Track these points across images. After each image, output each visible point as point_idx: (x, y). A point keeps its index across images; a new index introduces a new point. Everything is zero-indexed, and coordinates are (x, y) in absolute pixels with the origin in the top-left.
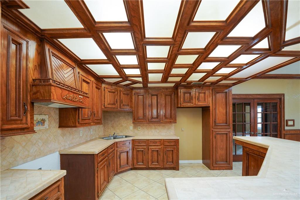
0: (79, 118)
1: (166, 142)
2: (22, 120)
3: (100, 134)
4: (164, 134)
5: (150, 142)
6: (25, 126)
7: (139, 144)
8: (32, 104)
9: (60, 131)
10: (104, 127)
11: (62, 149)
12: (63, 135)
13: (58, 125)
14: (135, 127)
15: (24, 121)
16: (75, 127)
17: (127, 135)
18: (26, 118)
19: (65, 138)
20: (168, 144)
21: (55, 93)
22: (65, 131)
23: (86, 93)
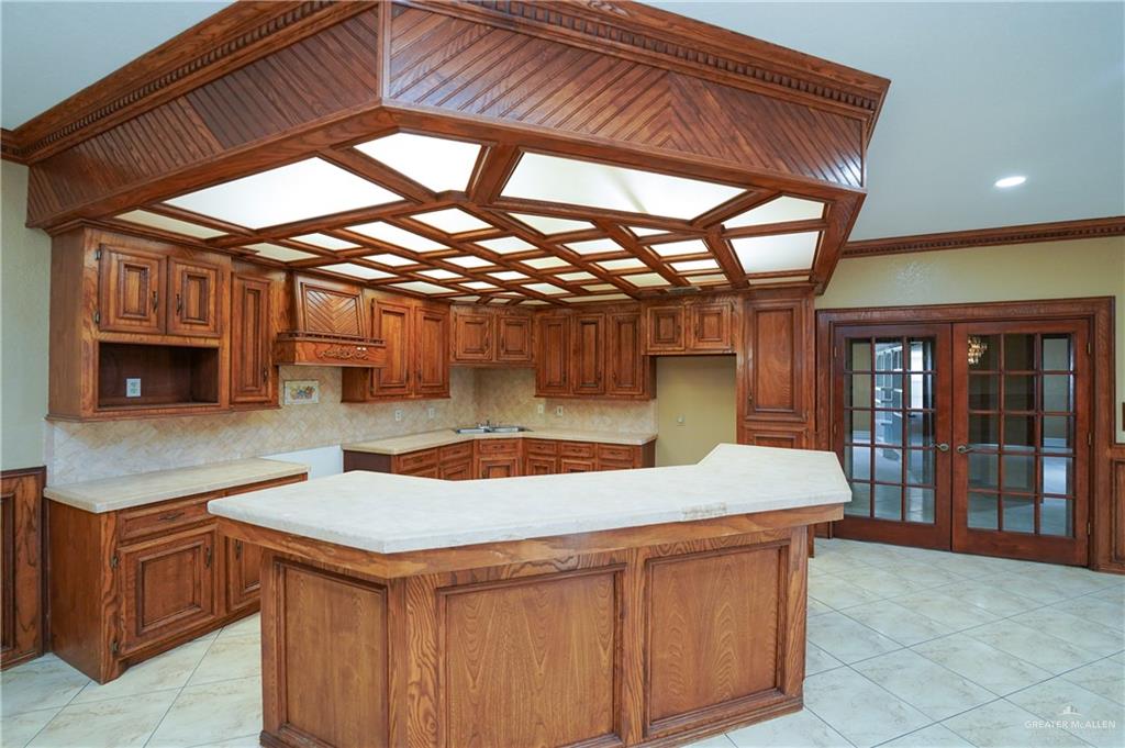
0: (372, 385)
1: (606, 451)
2: (260, 391)
3: (461, 421)
4: (627, 430)
5: (566, 446)
6: (264, 398)
7: (538, 451)
8: (276, 368)
9: (344, 408)
10: (479, 404)
11: (348, 441)
12: (351, 417)
13: (339, 398)
14: (549, 408)
15: (264, 392)
16: (364, 401)
17: (524, 426)
18: (267, 388)
19: (355, 421)
20: (611, 457)
21: (304, 351)
22: (356, 408)
23: (376, 341)
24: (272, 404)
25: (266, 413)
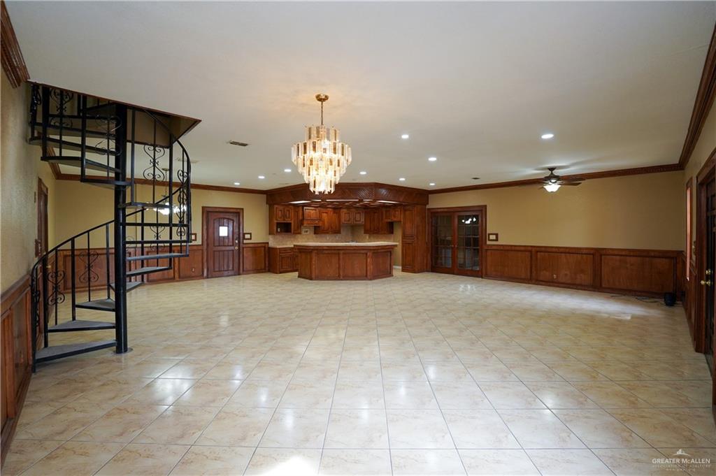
0: (321, 230)
8: (301, 226)
13: (313, 233)
18: (300, 230)
21: (305, 222)
22: (317, 236)
23: (320, 219)
24: (300, 233)
25: (299, 235)
